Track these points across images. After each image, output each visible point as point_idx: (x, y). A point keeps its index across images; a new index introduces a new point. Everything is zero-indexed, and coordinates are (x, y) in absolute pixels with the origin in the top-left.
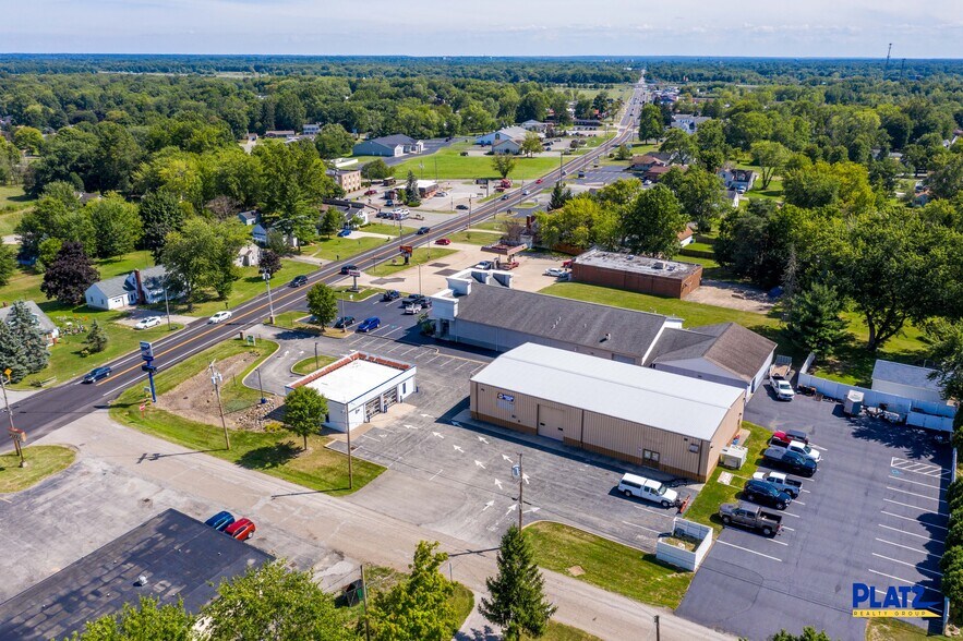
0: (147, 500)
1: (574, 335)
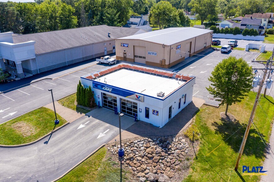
1: (99, 39)
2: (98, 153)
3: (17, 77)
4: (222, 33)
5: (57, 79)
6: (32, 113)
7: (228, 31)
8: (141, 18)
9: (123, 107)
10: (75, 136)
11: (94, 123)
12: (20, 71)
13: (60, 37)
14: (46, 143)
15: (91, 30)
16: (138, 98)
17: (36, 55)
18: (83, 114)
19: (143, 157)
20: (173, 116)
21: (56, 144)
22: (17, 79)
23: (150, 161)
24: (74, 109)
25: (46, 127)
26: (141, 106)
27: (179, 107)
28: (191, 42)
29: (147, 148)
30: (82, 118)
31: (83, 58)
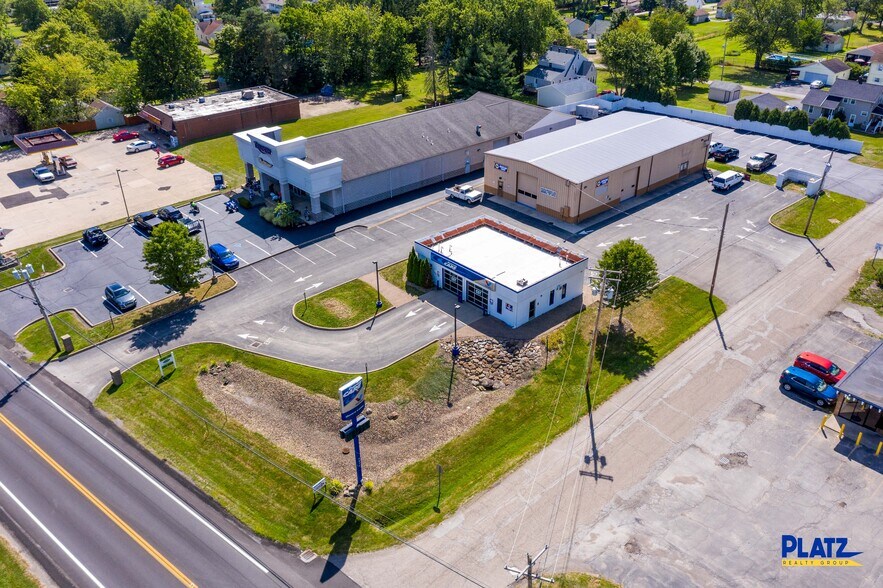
1: (456, 141)
2: (430, 348)
3: (310, 218)
4: (763, 121)
5: (375, 229)
6: (344, 287)
8: (575, 54)
9: (470, 293)
10: (403, 326)
11: (428, 311)
12: (316, 209)
13: (382, 140)
14: (369, 328)
15: (442, 118)
16: (488, 284)
17: (343, 182)
18: (415, 297)
19: (481, 360)
20: (537, 314)
21: (378, 333)
22: (311, 223)
23: (489, 365)
24: (402, 288)
25: (364, 310)
26: (493, 296)
27: (551, 302)
28: (639, 168)
29: (488, 350)
30: (413, 302)
31: (422, 182)
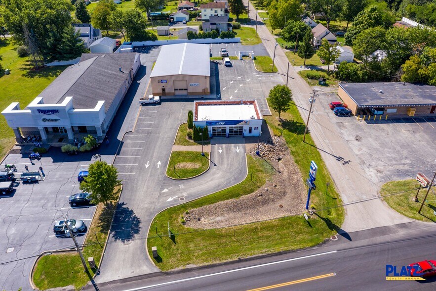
0: (357, 140)
1: (119, 78)
2: (249, 157)
6: (174, 157)
7: (206, 36)
8: (90, 26)
11: (224, 147)
14: (215, 165)
15: (99, 69)
16: (246, 123)
18: (210, 145)
19: (267, 152)
24: (197, 145)
25: (200, 160)
26: (246, 128)
29: (265, 147)
30: (213, 147)
